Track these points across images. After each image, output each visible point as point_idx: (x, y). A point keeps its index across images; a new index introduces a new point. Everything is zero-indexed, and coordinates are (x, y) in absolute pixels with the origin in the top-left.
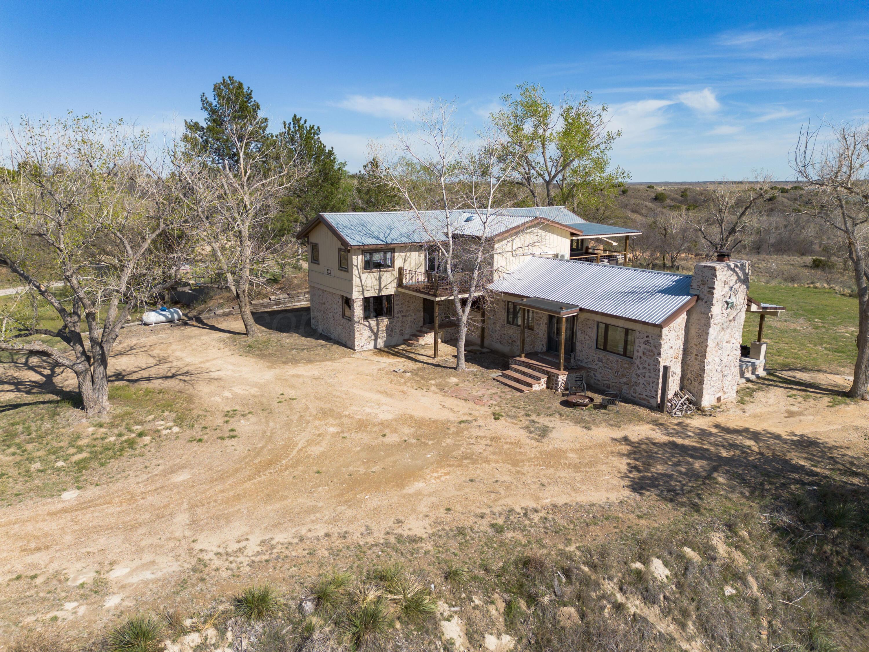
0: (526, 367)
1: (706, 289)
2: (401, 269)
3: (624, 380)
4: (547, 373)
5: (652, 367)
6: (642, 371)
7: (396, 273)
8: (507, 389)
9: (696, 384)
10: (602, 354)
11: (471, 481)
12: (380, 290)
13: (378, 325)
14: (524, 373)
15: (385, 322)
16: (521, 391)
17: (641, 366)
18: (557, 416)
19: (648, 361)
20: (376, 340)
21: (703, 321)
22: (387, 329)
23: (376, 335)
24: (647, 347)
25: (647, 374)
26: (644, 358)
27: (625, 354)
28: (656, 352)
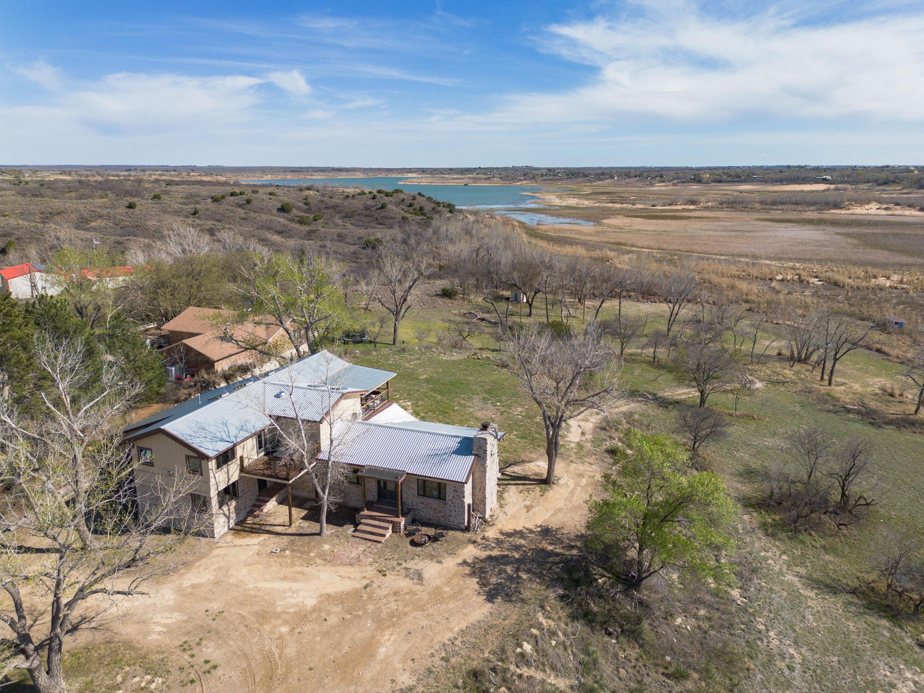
0: (372, 519)
1: (482, 451)
2: (242, 458)
3: (441, 514)
4: (391, 522)
5: (460, 505)
6: (453, 508)
7: (238, 462)
8: (369, 543)
9: (481, 506)
10: (423, 499)
11: (409, 633)
12: (229, 479)
13: (229, 510)
14: (374, 526)
15: (233, 503)
16: (380, 542)
17: (452, 505)
18: (417, 558)
19: (457, 502)
20: (229, 522)
21: (482, 469)
22: (235, 510)
23: (228, 518)
24: (456, 493)
25: (457, 510)
26: (454, 500)
27: (439, 498)
28: (461, 496)
